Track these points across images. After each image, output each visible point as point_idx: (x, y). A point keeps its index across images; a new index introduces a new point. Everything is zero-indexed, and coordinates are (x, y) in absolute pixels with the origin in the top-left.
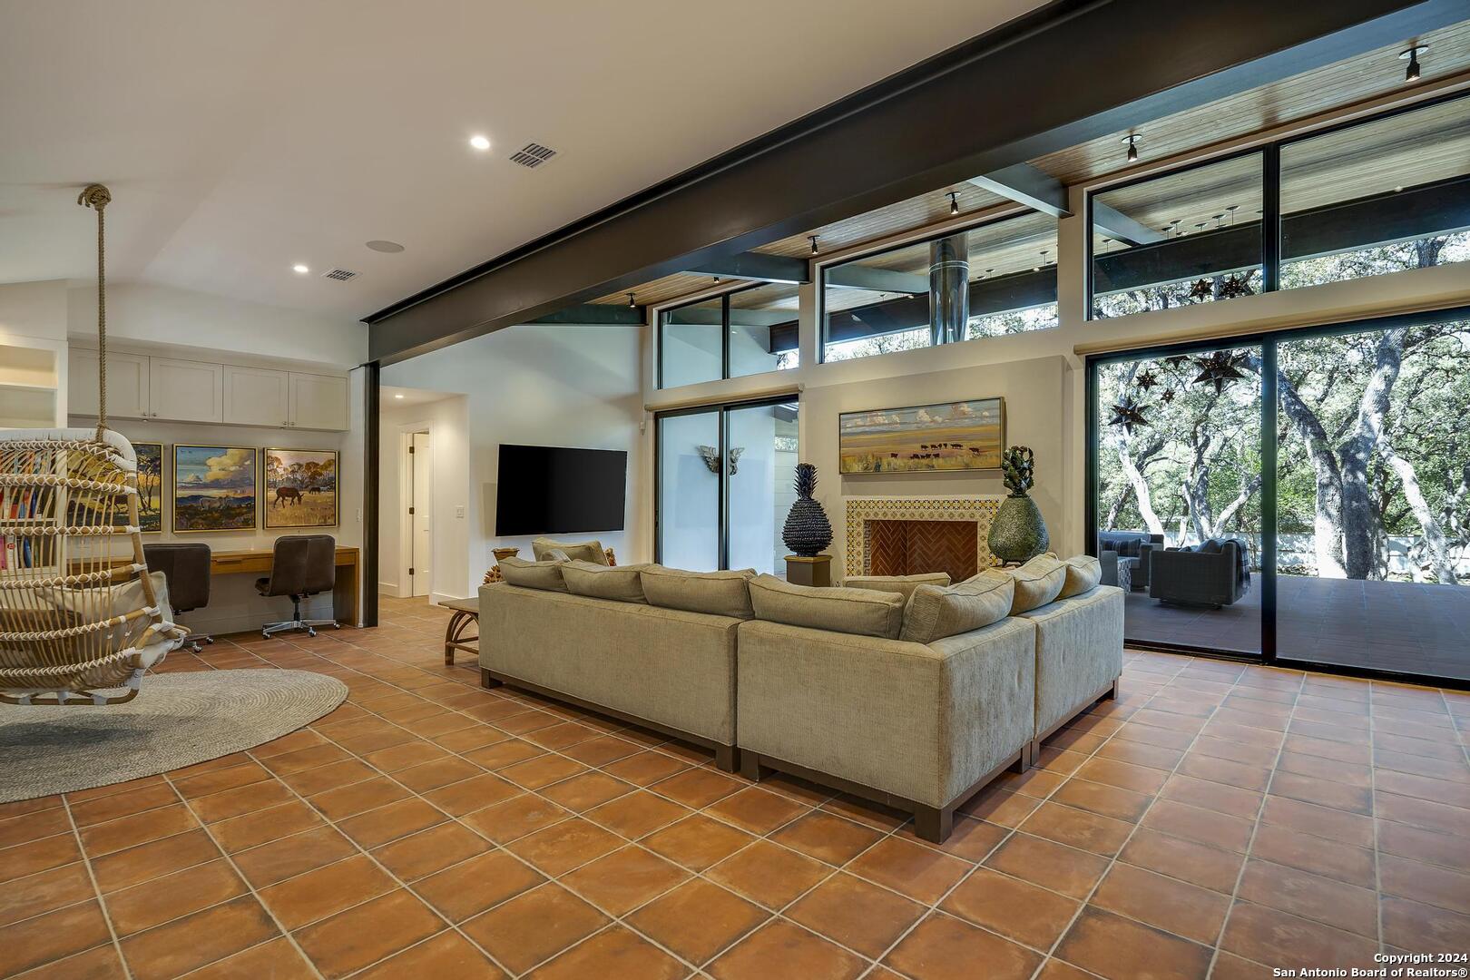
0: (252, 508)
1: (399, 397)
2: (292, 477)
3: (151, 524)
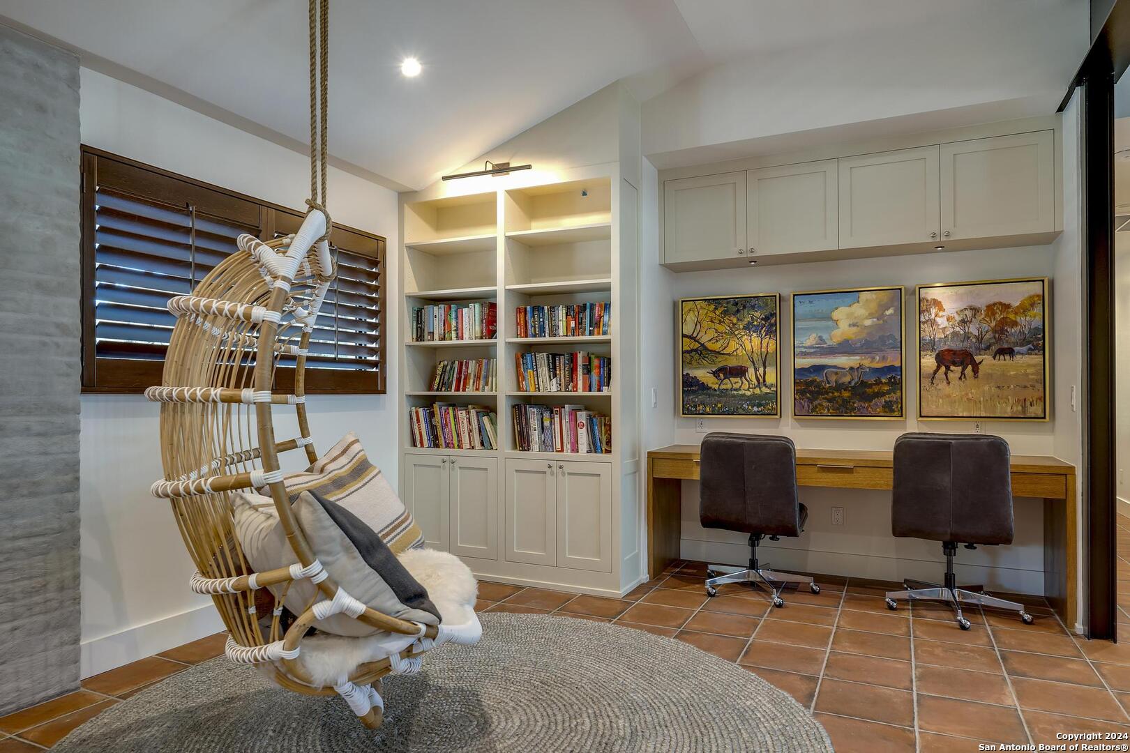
0: (896, 384)
2: (962, 332)
3: (766, 405)
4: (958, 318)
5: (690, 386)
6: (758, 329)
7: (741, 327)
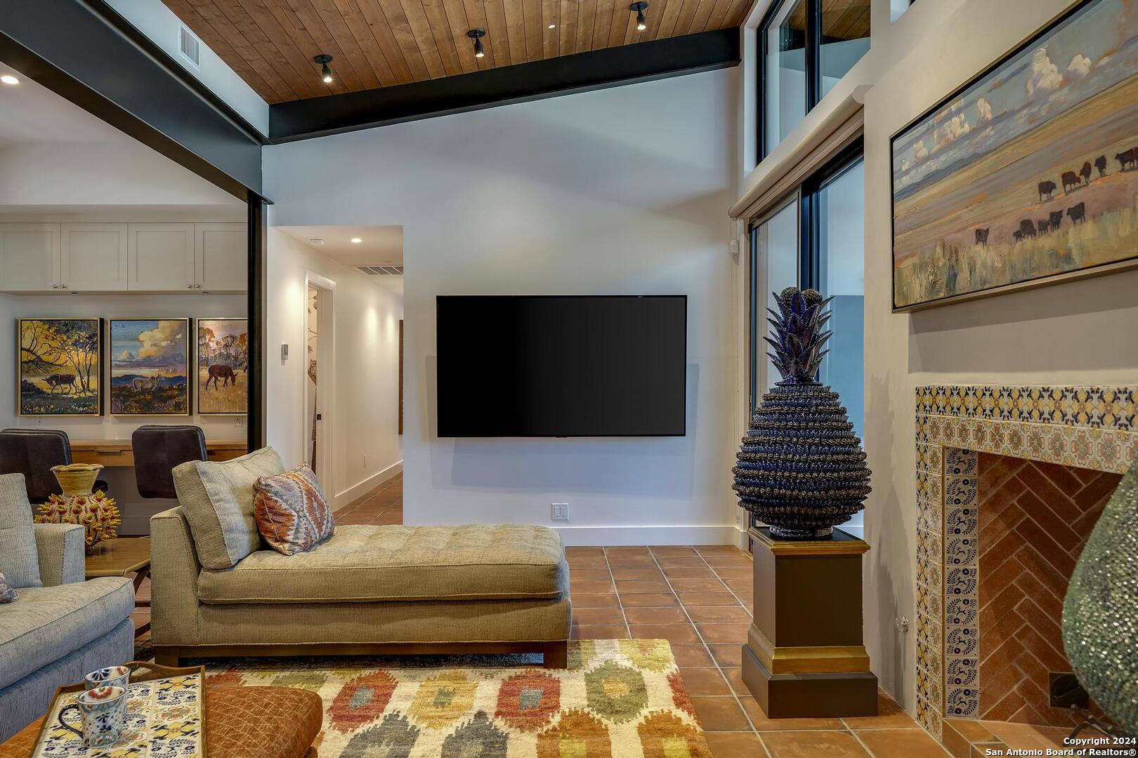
0: (183, 390)
1: (356, 240)
2: (225, 353)
3: (87, 406)
4: (223, 343)
5: (28, 390)
6: (83, 346)
7: (70, 343)
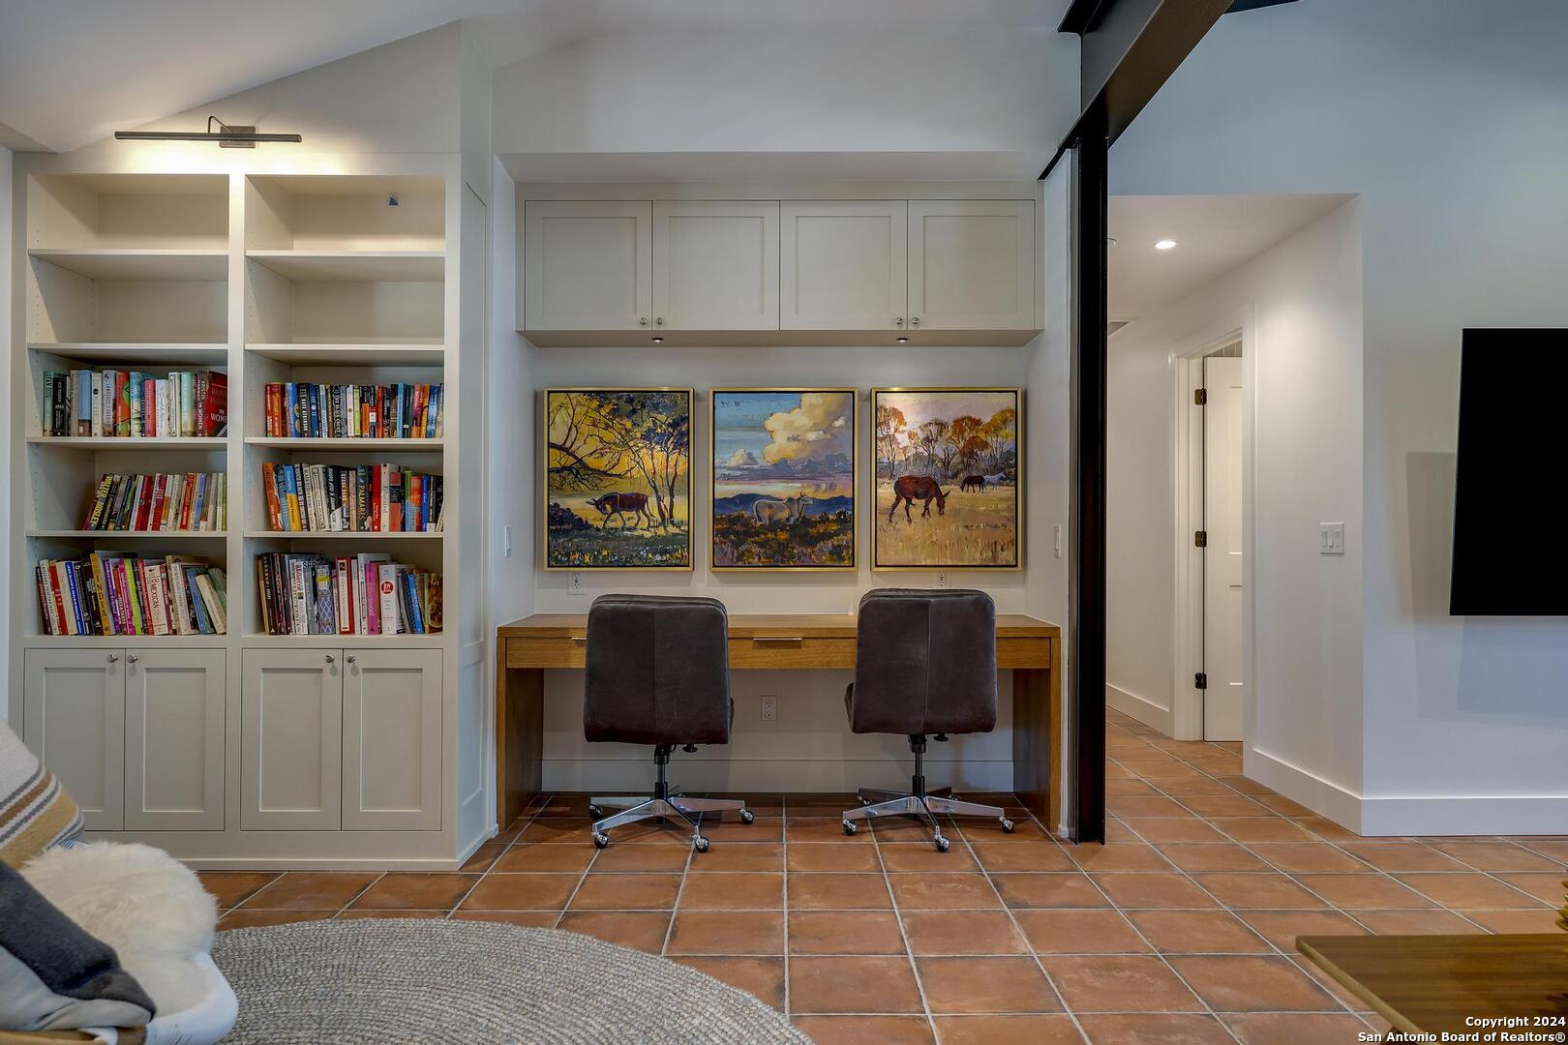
0: (847, 523)
1: (1166, 245)
2: (926, 454)
3: (672, 552)
4: (921, 435)
5: (561, 523)
6: (662, 440)
7: (639, 435)
